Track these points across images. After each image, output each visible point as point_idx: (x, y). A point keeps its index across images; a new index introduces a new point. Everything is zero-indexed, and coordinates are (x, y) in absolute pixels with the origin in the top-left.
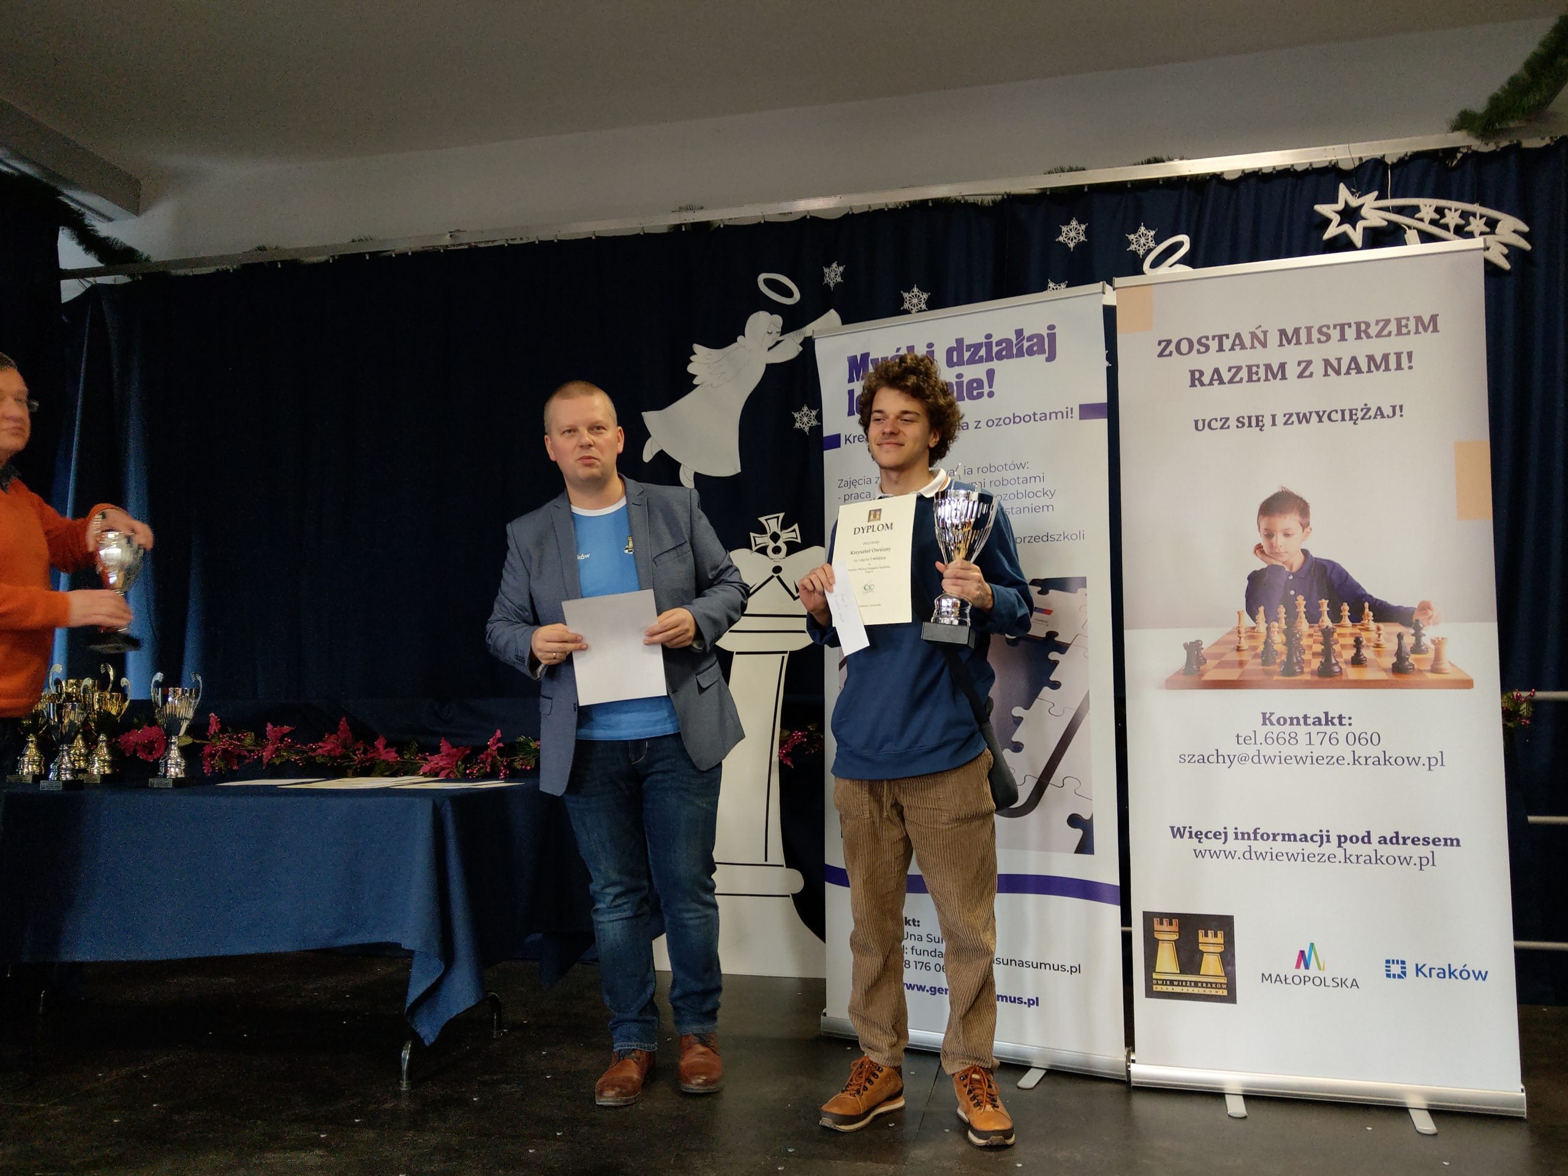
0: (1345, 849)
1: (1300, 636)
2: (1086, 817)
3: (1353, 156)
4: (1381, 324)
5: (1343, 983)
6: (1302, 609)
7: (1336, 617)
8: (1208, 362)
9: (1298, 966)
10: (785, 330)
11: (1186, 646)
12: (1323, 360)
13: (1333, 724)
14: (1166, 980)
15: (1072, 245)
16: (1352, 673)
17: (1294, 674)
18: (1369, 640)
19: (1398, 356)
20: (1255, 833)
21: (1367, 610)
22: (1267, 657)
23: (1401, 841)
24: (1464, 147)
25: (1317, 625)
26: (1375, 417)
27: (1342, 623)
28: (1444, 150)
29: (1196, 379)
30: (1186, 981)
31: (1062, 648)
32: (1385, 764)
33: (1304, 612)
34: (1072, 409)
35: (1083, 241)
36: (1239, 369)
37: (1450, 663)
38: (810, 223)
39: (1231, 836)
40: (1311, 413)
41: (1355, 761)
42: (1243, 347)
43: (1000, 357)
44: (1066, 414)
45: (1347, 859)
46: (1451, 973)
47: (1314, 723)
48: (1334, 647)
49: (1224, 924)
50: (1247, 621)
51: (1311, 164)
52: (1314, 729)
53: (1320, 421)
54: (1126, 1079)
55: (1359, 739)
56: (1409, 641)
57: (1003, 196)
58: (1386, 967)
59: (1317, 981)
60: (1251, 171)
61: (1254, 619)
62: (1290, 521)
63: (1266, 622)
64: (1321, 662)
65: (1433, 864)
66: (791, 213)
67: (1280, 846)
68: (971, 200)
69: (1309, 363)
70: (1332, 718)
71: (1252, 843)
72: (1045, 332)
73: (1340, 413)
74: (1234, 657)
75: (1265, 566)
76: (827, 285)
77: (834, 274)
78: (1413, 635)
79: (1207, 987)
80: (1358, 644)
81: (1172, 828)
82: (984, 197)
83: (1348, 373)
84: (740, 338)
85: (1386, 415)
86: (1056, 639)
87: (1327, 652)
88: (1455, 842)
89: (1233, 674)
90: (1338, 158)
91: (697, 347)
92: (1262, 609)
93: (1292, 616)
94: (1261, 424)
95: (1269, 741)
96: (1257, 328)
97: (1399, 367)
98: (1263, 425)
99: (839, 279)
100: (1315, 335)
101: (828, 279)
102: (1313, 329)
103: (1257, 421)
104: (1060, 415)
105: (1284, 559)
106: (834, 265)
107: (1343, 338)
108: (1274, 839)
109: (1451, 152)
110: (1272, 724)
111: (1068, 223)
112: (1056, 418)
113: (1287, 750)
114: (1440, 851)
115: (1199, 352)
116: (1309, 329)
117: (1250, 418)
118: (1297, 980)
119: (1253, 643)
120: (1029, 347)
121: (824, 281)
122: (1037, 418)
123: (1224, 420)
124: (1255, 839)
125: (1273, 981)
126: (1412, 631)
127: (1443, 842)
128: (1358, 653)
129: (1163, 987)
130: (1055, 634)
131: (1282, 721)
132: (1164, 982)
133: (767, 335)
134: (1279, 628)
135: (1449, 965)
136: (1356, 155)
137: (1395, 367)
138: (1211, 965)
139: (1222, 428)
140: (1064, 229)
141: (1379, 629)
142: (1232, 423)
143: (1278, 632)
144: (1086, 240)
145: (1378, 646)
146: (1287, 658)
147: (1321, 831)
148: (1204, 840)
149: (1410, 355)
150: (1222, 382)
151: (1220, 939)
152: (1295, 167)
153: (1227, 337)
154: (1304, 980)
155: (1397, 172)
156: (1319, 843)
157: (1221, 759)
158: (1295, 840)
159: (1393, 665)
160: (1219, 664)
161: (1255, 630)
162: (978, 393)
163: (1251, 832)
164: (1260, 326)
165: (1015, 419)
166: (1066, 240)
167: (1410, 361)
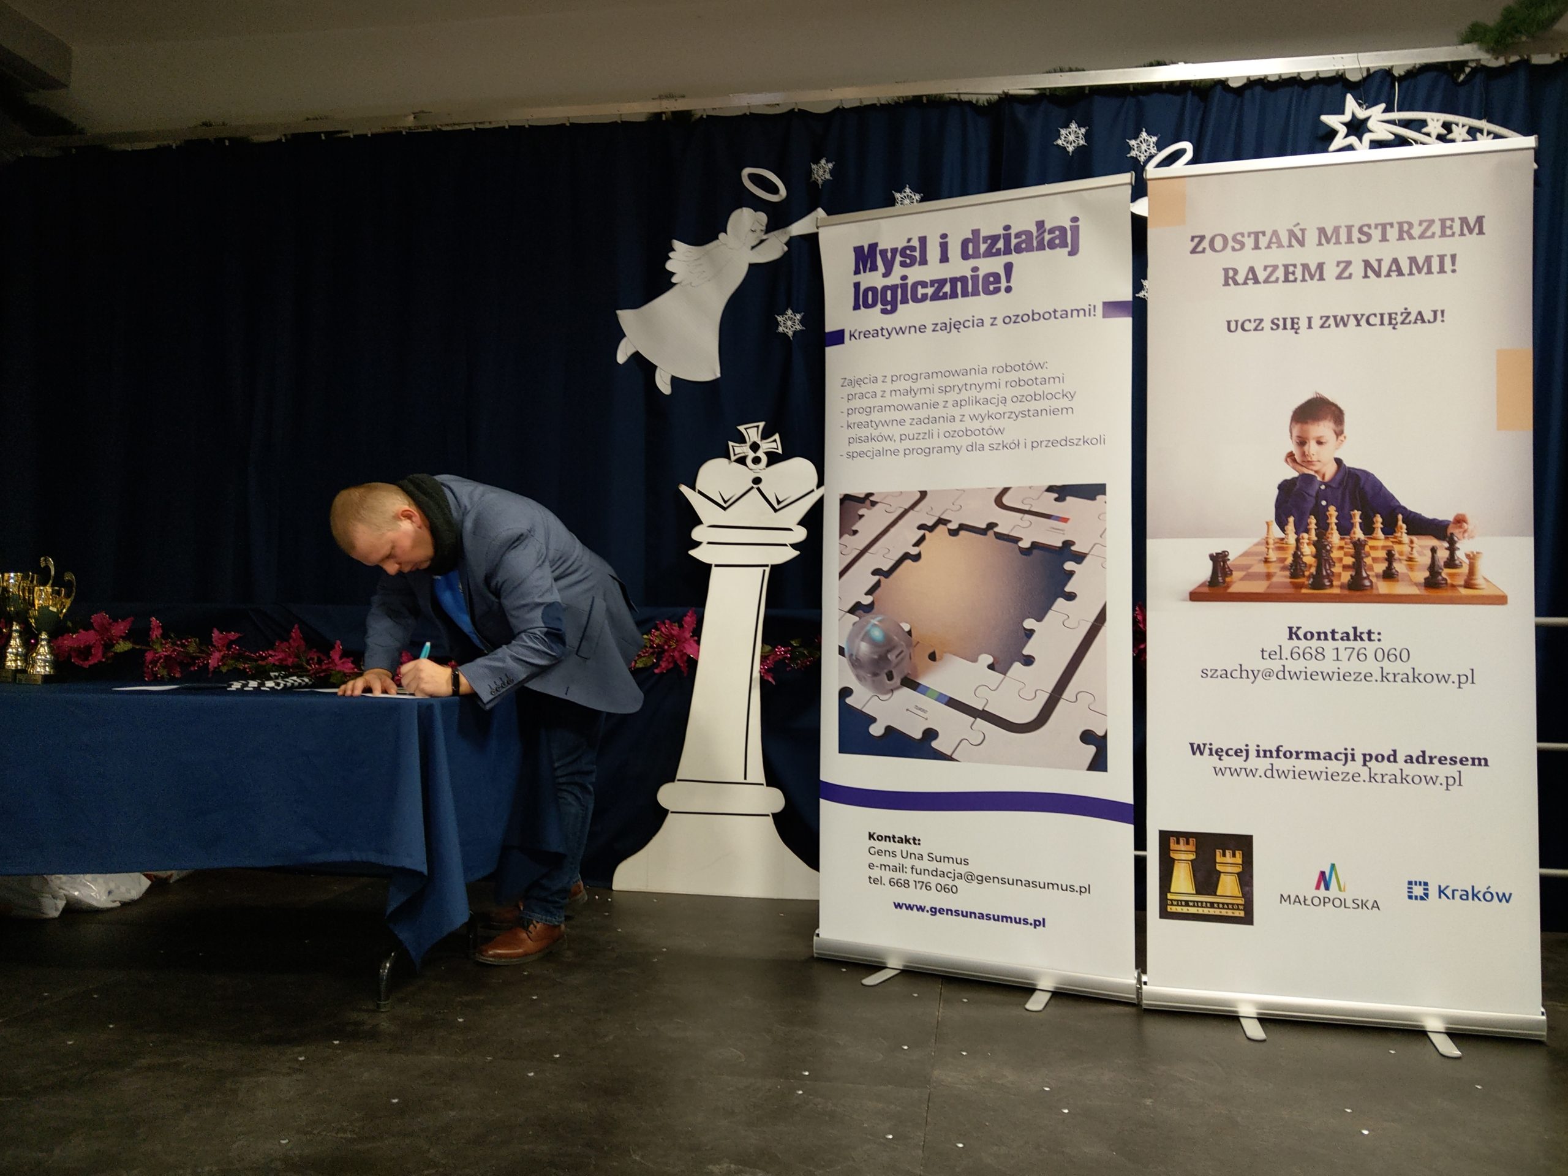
0: (1370, 769)
1: (1331, 548)
2: (1100, 733)
3: (1362, 66)
4: (1425, 225)
5: (1364, 904)
6: (1333, 520)
7: (1368, 529)
8: (1242, 261)
9: (1318, 887)
10: (770, 228)
11: (1212, 557)
12: (1364, 261)
13: (1362, 639)
14: (1181, 901)
15: (1070, 149)
16: (1383, 587)
17: (1323, 587)
18: (1401, 554)
19: (1442, 258)
20: (1278, 751)
21: (1400, 523)
22: (1296, 567)
23: (1427, 760)
24: (1473, 60)
25: (1348, 537)
26: (1415, 322)
27: (1374, 535)
28: (1453, 63)
29: (1230, 278)
30: (1202, 902)
31: (1079, 558)
32: (1414, 681)
33: (1336, 524)
34: (1095, 306)
35: (1083, 145)
36: (1275, 268)
37: (1485, 579)
38: (797, 117)
39: (1253, 753)
40: (1348, 316)
41: (1384, 677)
42: (1280, 246)
43: (1018, 250)
44: (1089, 312)
45: (1372, 778)
46: (1474, 895)
47: (1342, 639)
48: (1365, 560)
49: (1243, 844)
50: (1277, 532)
51: (1318, 73)
52: (1341, 645)
53: (1358, 325)
54: (1135, 1002)
55: (1388, 655)
56: (1443, 555)
57: (998, 95)
58: (1409, 888)
59: (1337, 903)
60: (1256, 78)
61: (1283, 530)
62: (1324, 429)
63: (1296, 533)
64: (1351, 576)
65: (1460, 785)
66: (778, 105)
67: (1303, 764)
68: (965, 98)
69: (1348, 263)
70: (1361, 633)
71: (1274, 761)
72: (1067, 224)
73: (1379, 317)
74: (1261, 568)
75: (1296, 474)
76: (815, 183)
77: (823, 170)
78: (1447, 549)
79: (1224, 908)
80: (1390, 557)
81: (1192, 745)
82: (979, 96)
83: (1388, 275)
84: (722, 236)
85: (1426, 320)
86: (1073, 548)
87: (1358, 566)
88: (1483, 762)
89: (1260, 587)
90: (1346, 67)
91: (677, 244)
92: (1291, 519)
93: (1323, 528)
94: (1296, 326)
95: (1295, 656)
96: (1294, 226)
97: (1442, 270)
98: (1299, 328)
99: (828, 176)
100: (1356, 235)
101: (816, 176)
102: (1353, 229)
103: (1293, 323)
104: (1082, 312)
105: (1315, 468)
106: (823, 161)
107: (1384, 239)
108: (1297, 757)
109: (1460, 65)
110: (1298, 638)
111: (1067, 126)
112: (1078, 316)
113: (1313, 666)
114: (1468, 770)
115: (1234, 249)
116: (1349, 228)
117: (1285, 320)
118: (1316, 901)
119: (1282, 555)
120: (1049, 241)
121: (811, 177)
122: (1058, 315)
123: (1257, 322)
124: (1278, 756)
125: (1292, 901)
126: (1446, 545)
127: (1470, 762)
128: (1390, 567)
129: (1178, 907)
130: (1073, 543)
131: (1309, 636)
132: (1179, 903)
133: (751, 233)
134: (1309, 539)
135: (1473, 887)
136: (1364, 65)
137: (1438, 270)
138: (1228, 886)
139: (1256, 329)
140: (1063, 132)
141: (1412, 542)
142: (1267, 324)
143: (1308, 544)
144: (1086, 144)
145: (1410, 559)
146: (1317, 571)
147: (1346, 749)
148: (1225, 757)
149: (1453, 257)
150: (1256, 281)
151: (1239, 859)
152: (1302, 76)
153: (1264, 233)
154: (1324, 902)
155: (1405, 84)
156: (1343, 762)
157: (1244, 674)
158: (1319, 758)
159: (1425, 579)
160: (1245, 576)
161: (1284, 542)
162: (994, 288)
163: (1274, 749)
164: (1298, 224)
165: (1033, 316)
166: (1064, 143)
167: (1453, 263)
